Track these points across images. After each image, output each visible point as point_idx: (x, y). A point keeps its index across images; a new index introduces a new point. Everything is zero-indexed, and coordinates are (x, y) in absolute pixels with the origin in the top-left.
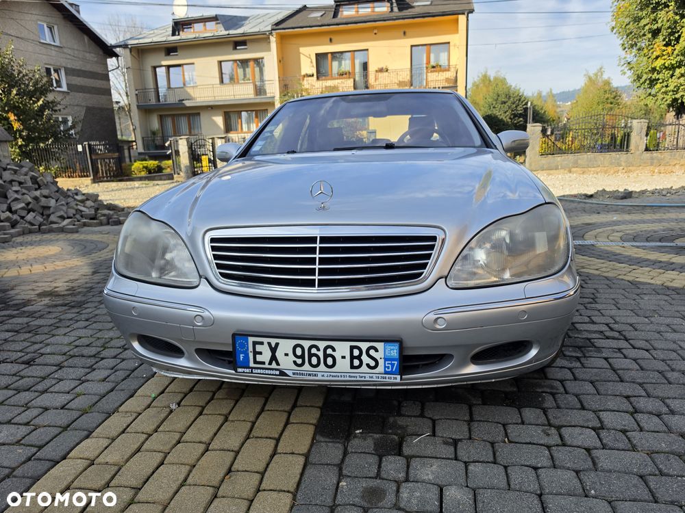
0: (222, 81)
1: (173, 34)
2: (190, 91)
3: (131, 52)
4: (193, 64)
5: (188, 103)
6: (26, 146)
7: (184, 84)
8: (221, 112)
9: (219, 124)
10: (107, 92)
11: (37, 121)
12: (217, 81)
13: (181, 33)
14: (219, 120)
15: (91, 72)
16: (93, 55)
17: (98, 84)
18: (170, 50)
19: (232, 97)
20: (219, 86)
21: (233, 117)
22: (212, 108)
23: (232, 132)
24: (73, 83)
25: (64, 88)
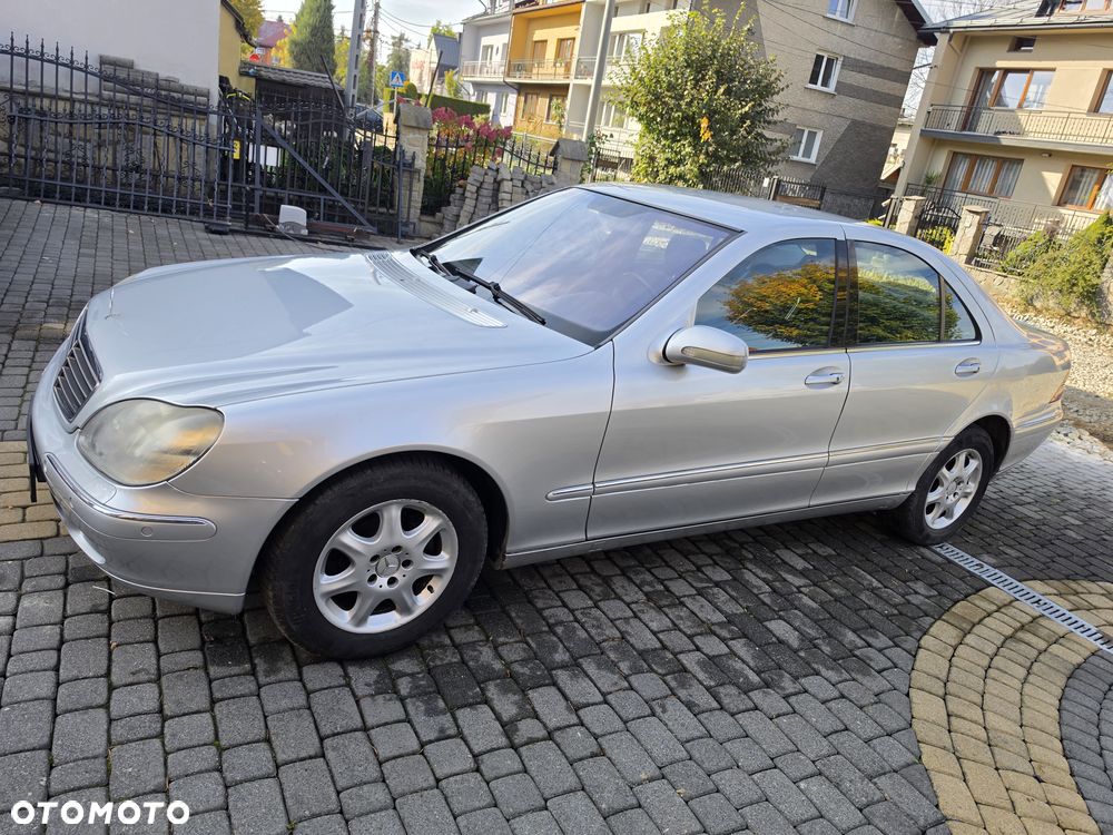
0: (1095, 108)
1: (1040, 14)
2: (1022, 116)
3: (950, 40)
4: (1053, 70)
5: (1006, 140)
6: (708, 166)
7: (1020, 106)
8: (1065, 166)
9: (1050, 186)
10: (897, 101)
11: (732, 135)
12: (1086, 106)
13: (1056, 11)
14: (1054, 180)
15: (882, 67)
16: (897, 40)
17: (886, 86)
18: (1021, 41)
19: (1098, 142)
20: (1085, 116)
21: (1089, 179)
22: (1049, 155)
23: (1068, 206)
24: (849, 81)
25: (831, 88)
